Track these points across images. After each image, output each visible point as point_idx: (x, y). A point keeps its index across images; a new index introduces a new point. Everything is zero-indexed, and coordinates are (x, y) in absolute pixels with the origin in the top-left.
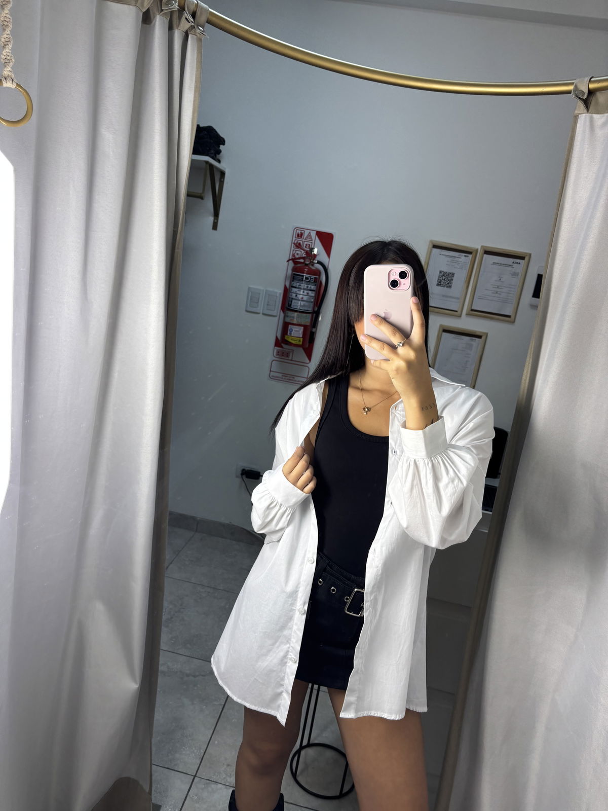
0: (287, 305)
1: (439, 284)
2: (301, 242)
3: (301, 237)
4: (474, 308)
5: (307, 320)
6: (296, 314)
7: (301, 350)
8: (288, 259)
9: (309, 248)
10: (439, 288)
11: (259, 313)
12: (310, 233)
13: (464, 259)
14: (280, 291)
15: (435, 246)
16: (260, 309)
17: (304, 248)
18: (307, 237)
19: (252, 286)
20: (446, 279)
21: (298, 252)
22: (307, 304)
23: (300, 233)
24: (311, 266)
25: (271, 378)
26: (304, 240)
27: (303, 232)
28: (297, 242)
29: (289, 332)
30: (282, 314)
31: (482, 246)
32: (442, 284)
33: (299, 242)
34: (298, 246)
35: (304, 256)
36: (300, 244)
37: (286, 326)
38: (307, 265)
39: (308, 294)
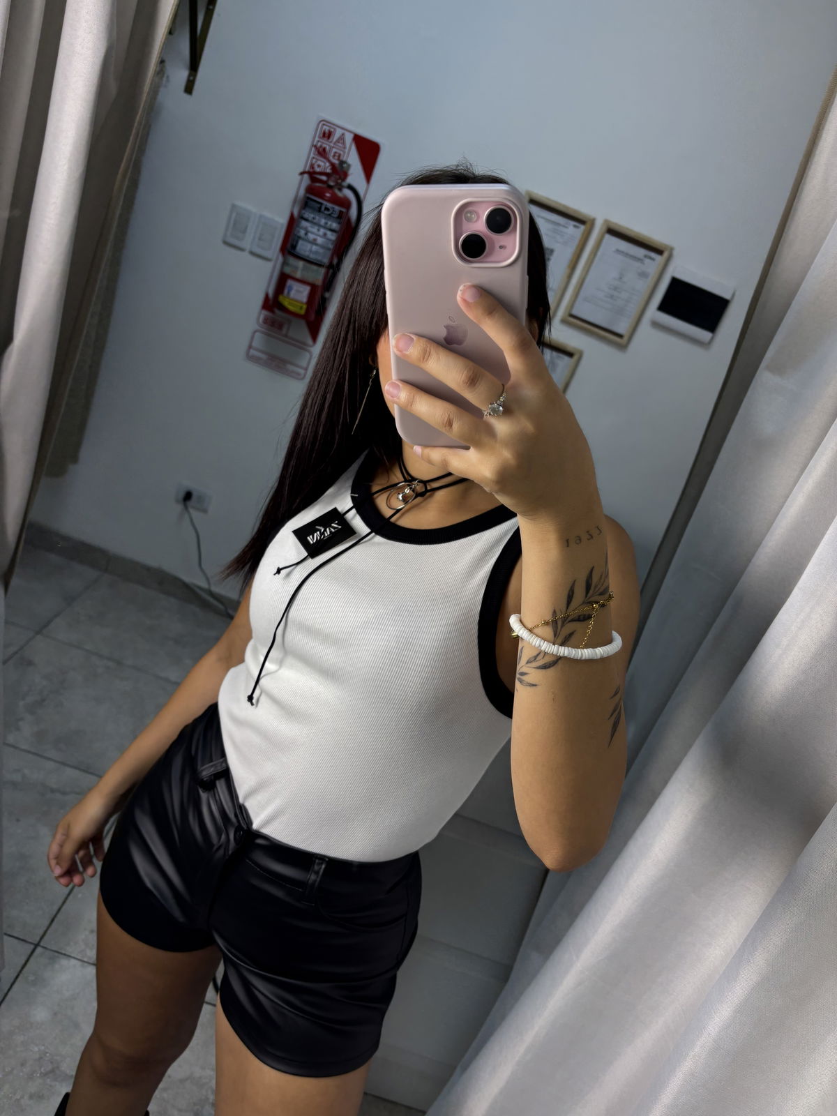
0: (289, 246)
2: (328, 148)
3: (329, 137)
4: (574, 312)
5: (318, 276)
6: (301, 264)
7: (303, 323)
8: (301, 170)
9: (339, 159)
11: (242, 249)
12: (343, 134)
13: (573, 231)
14: (283, 221)
15: (533, 201)
16: (247, 243)
17: (331, 158)
18: (338, 141)
19: (239, 203)
21: (319, 163)
22: (321, 251)
23: (327, 131)
24: (337, 191)
25: (250, 358)
26: (332, 145)
27: (332, 130)
28: (321, 146)
29: (286, 291)
30: (281, 259)
31: (604, 218)
33: (324, 146)
34: (322, 153)
35: (328, 170)
36: (324, 149)
37: (283, 280)
38: (330, 187)
39: (325, 234)
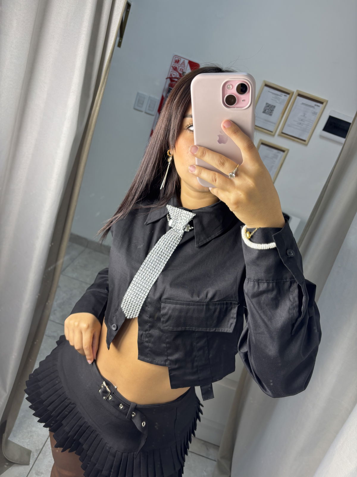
1: (264, 112)
2: (177, 67)
3: (178, 62)
4: (284, 131)
8: (166, 77)
9: (182, 71)
10: (264, 115)
11: (142, 112)
12: (184, 61)
13: (284, 97)
14: (159, 99)
15: (266, 85)
16: (143, 109)
17: (179, 71)
18: (182, 64)
19: (140, 92)
20: (269, 109)
21: (174, 73)
23: (177, 60)
26: (179, 66)
27: (179, 59)
28: (175, 66)
31: (297, 91)
32: (266, 112)
34: (175, 69)
35: (178, 76)
